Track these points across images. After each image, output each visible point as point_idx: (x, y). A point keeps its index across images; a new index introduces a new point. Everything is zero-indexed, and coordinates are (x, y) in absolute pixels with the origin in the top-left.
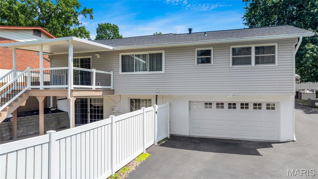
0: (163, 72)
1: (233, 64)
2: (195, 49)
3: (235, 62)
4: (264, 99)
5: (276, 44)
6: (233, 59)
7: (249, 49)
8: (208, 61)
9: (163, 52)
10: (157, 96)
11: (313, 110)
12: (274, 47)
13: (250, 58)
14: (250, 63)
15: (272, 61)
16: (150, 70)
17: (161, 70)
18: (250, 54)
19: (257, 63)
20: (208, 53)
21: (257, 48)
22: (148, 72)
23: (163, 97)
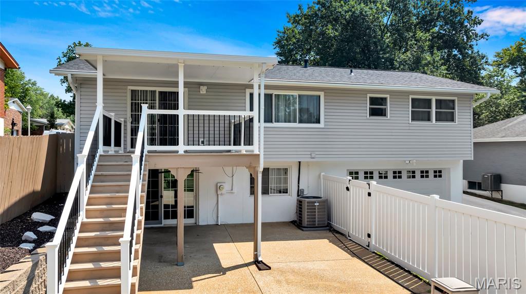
0: (322, 125)
1: (413, 119)
2: (366, 94)
3: (415, 117)
5: (456, 98)
6: (413, 112)
7: (430, 101)
9: (322, 94)
10: (300, 162)
12: (453, 101)
13: (429, 114)
14: (429, 119)
15: (451, 118)
16: (301, 122)
17: (318, 121)
18: (430, 107)
19: (437, 119)
20: (382, 101)
21: (437, 101)
22: (297, 125)
23: (308, 164)
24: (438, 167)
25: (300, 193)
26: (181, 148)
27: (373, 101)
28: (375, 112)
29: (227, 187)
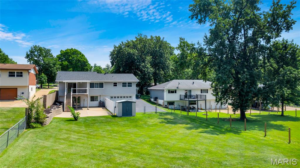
0: (104, 88)
1: (123, 87)
3: (123, 86)
4: (129, 95)
6: (123, 85)
7: (126, 83)
8: (116, 86)
9: (104, 83)
10: (100, 95)
11: (138, 98)
12: (131, 83)
13: (126, 85)
14: (126, 87)
15: (131, 86)
16: (100, 88)
17: (103, 88)
19: (128, 86)
20: (116, 83)
21: (128, 83)
22: (99, 88)
23: (102, 95)
24: (130, 96)
25: (100, 101)
26: (77, 94)
27: (114, 83)
28: (114, 86)
29: (86, 100)
